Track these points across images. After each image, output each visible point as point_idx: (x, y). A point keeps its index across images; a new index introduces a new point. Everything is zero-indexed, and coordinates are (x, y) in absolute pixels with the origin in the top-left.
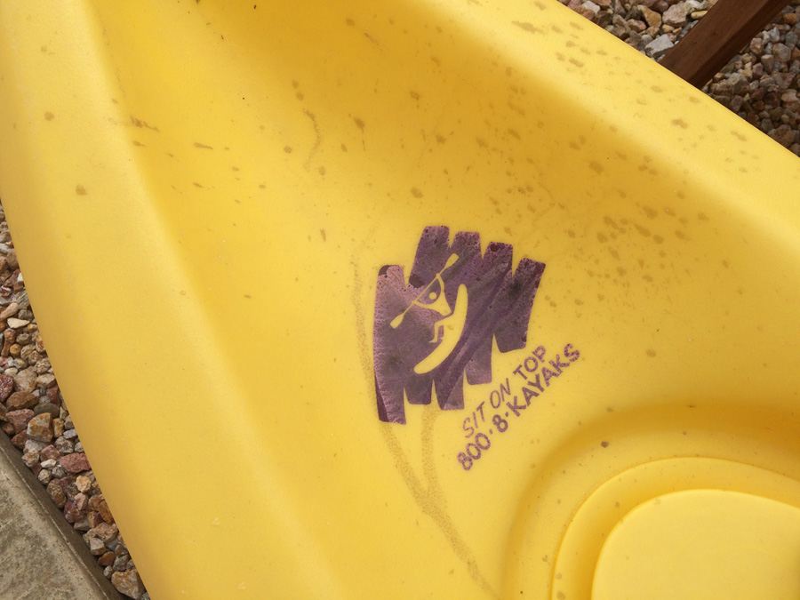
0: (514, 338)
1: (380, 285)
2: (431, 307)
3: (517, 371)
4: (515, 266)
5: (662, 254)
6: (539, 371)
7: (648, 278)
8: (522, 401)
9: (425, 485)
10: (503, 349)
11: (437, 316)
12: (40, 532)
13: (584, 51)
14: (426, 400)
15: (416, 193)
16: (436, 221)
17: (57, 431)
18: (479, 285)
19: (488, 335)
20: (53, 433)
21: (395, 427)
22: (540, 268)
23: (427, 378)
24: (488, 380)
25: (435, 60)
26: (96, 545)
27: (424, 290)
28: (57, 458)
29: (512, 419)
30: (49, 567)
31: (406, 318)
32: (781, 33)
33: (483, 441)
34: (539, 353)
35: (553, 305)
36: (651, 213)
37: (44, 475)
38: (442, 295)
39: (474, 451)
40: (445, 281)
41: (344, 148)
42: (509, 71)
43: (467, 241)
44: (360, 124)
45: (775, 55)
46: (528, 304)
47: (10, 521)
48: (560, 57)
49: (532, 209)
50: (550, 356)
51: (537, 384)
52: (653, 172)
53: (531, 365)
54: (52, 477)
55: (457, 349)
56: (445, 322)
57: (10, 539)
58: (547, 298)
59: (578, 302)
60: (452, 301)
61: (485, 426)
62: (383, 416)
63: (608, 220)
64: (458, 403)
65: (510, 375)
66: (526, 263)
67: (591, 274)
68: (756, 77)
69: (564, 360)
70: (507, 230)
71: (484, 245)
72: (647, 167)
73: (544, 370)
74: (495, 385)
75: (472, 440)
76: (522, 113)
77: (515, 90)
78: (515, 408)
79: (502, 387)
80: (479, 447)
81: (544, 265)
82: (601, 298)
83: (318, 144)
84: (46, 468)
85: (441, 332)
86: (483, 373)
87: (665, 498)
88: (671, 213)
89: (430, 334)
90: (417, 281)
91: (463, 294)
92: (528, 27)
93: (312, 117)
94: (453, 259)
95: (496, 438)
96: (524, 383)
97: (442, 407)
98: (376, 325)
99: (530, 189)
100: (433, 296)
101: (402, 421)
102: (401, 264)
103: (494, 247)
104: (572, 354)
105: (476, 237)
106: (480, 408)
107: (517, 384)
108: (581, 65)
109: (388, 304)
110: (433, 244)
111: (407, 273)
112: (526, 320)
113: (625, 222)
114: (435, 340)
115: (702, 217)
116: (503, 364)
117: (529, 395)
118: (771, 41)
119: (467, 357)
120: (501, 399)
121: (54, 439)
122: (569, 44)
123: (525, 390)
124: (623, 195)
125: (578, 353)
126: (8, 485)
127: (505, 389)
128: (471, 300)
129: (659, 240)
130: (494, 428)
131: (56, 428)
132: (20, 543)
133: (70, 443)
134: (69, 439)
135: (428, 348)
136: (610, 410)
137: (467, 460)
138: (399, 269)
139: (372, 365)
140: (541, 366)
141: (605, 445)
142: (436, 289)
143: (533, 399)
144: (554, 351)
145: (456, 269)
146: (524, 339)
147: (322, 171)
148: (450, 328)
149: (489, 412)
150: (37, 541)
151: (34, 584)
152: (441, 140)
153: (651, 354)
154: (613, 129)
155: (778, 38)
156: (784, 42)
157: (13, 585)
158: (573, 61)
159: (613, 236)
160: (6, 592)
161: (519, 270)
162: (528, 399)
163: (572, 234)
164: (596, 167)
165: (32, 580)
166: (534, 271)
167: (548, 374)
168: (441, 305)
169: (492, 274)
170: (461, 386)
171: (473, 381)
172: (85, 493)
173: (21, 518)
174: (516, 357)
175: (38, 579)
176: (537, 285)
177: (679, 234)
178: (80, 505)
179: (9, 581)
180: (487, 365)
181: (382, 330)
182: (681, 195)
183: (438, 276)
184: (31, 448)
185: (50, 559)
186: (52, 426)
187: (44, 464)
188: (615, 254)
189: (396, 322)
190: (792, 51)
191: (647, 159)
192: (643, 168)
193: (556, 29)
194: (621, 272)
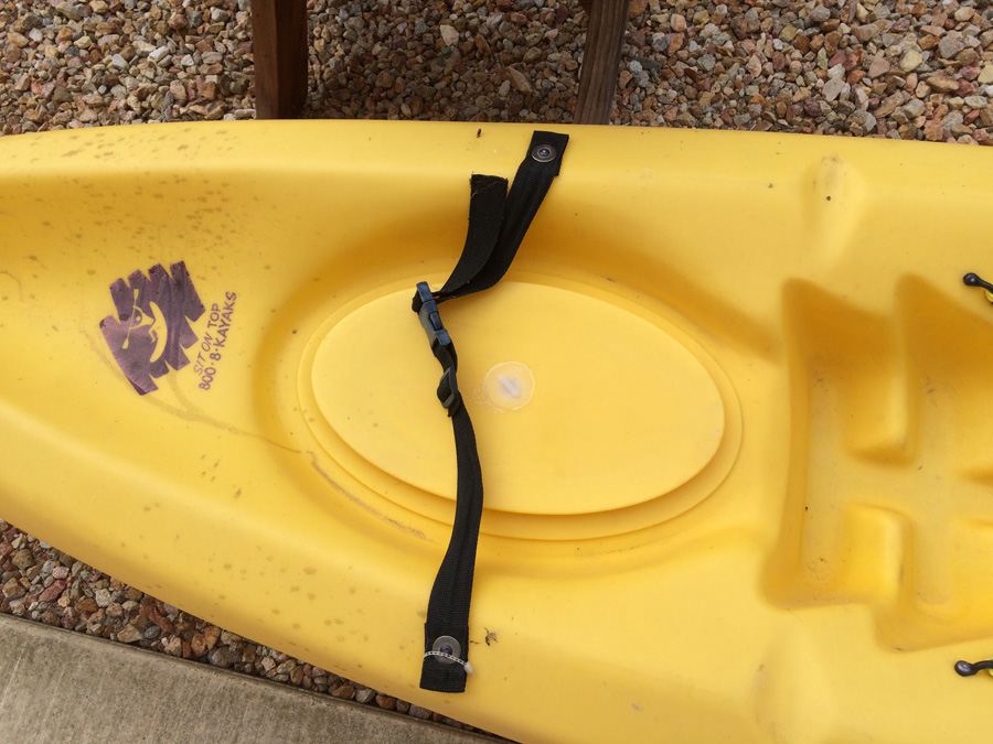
0: (197, 309)
1: (105, 333)
2: (142, 324)
3: (209, 325)
4: (170, 273)
5: (228, 215)
6: (221, 317)
7: (233, 231)
8: (221, 338)
9: (185, 409)
10: (195, 319)
11: (148, 327)
12: (47, 636)
13: (111, 145)
14: (166, 371)
15: (91, 273)
16: (113, 279)
17: (26, 585)
18: (159, 296)
19: (182, 318)
20: (23, 586)
21: (153, 394)
22: (182, 264)
23: (160, 362)
24: (196, 339)
25: (39, 200)
26: (95, 628)
27: (131, 319)
28: (37, 599)
29: (221, 350)
30: (66, 651)
31: (130, 340)
32: (347, 10)
33: (210, 371)
34: (215, 308)
35: (203, 278)
36: (203, 200)
37: (35, 615)
38: (144, 315)
39: (207, 379)
40: (140, 306)
41: (35, 276)
42: (76, 181)
43: (136, 278)
44: (33, 258)
45: (352, 28)
46: (191, 288)
47: (25, 644)
48: (98, 157)
49: (152, 238)
50: (221, 306)
51: (225, 324)
52: (184, 180)
53: (215, 317)
54: (42, 612)
55: (169, 336)
56: (154, 327)
57: (32, 654)
58: (198, 277)
59: (214, 268)
60: (150, 313)
61: (208, 363)
62: (141, 392)
63: (190, 217)
64: (185, 362)
65: (207, 329)
66: (174, 267)
67: (207, 249)
68: (347, 52)
69: (230, 302)
70: (151, 257)
71: (146, 273)
72: (179, 180)
73: (224, 315)
74: (201, 340)
75: (204, 374)
76: (101, 195)
77: (86, 187)
78: (220, 344)
79: (206, 338)
80: (209, 375)
81: (182, 262)
82: (222, 258)
83: (20, 283)
84: (34, 609)
85: (155, 333)
86: (191, 338)
87: (330, 335)
88: (210, 193)
89: (149, 339)
90: (124, 317)
91: (154, 307)
92: (72, 153)
93: (6, 272)
94: (136, 293)
95: (217, 365)
96: (217, 328)
97: (176, 369)
98: (114, 354)
99: (142, 229)
100: (138, 318)
101: (156, 388)
102: (110, 314)
103: (152, 271)
104: (231, 297)
105: (139, 273)
106: (199, 356)
107: (213, 332)
108: (111, 153)
109: (114, 339)
110: (120, 293)
111: (116, 316)
112: (197, 297)
113: (197, 212)
114: (154, 340)
115: (225, 185)
116: (199, 327)
117: (223, 333)
118: (344, 20)
119: (177, 336)
120: (209, 344)
121: (27, 591)
122: (100, 147)
123: (219, 332)
124: (183, 200)
125: (234, 294)
126: (11, 626)
127: (208, 338)
128: (160, 307)
129: (219, 210)
130: (213, 361)
131: (24, 584)
132: (40, 651)
133: (39, 586)
134: (37, 583)
135: (151, 346)
136: (273, 311)
137: (205, 385)
138: (111, 318)
139: (122, 373)
140: (220, 314)
141: (295, 332)
142: (138, 314)
143: (227, 333)
144: (222, 302)
145: (141, 297)
146: (202, 306)
147: (33, 297)
148: (159, 328)
149: (206, 355)
150: (49, 642)
151: (64, 666)
152: (79, 236)
153: (267, 267)
154: (147, 173)
155: (346, 15)
156: (353, 15)
157: (51, 675)
158: (106, 154)
159: (200, 223)
160: (49, 682)
161: (173, 274)
162: (224, 335)
163: (181, 237)
164: (158, 196)
165: (61, 664)
166: (180, 268)
167: (226, 316)
168: (146, 320)
169: (162, 285)
170: (182, 353)
171: (187, 346)
172: (69, 605)
173: (31, 638)
174: (204, 318)
175: (64, 660)
176: (188, 274)
177: (224, 200)
178: (70, 614)
179: (47, 675)
180: (191, 333)
181: (120, 354)
182: (206, 182)
183: (135, 307)
184: (14, 605)
185: (64, 646)
186: (20, 584)
187: (30, 609)
188: (209, 231)
189: (126, 345)
190: (363, 18)
191: (176, 176)
192: (178, 182)
193: (89, 144)
194: (219, 238)
